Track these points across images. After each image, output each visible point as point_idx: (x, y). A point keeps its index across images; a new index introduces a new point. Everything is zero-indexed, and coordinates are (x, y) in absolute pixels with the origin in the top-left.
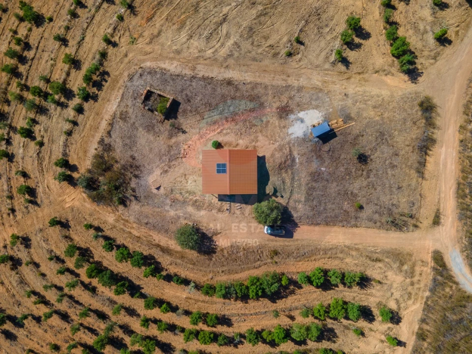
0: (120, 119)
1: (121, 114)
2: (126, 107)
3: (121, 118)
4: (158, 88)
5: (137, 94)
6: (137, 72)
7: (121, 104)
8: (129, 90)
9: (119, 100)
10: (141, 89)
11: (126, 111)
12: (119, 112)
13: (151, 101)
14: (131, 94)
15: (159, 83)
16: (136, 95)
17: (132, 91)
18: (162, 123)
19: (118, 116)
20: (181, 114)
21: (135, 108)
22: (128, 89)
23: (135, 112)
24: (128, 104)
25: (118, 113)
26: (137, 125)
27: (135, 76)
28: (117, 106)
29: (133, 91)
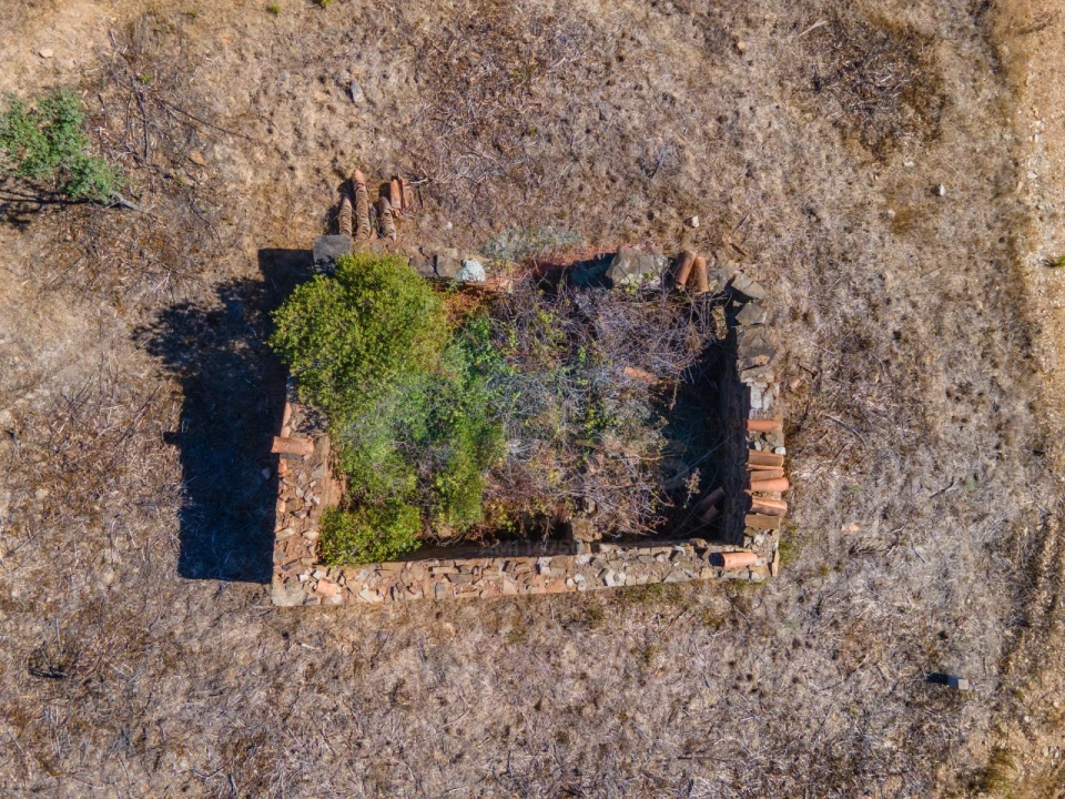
0: (911, 35)
1: (925, 94)
2: (916, 199)
3: (909, 43)
4: (631, 625)
5: (861, 420)
6: (1006, 699)
7: (984, 211)
8: (980, 418)
9: (1031, 260)
10: (847, 499)
11: (879, 153)
12: (962, 103)
13: (634, 410)
14: (941, 383)
15: (648, 708)
16: (872, 399)
17: (943, 427)
18: (349, 188)
19: (951, 60)
20: (116, 416)
21: (792, 229)
22: (1002, 428)
23: (774, 181)
24: (903, 249)
25: (968, 97)
26: (665, 29)
27: (994, 635)
28: (1014, 167)
29: (927, 436)
